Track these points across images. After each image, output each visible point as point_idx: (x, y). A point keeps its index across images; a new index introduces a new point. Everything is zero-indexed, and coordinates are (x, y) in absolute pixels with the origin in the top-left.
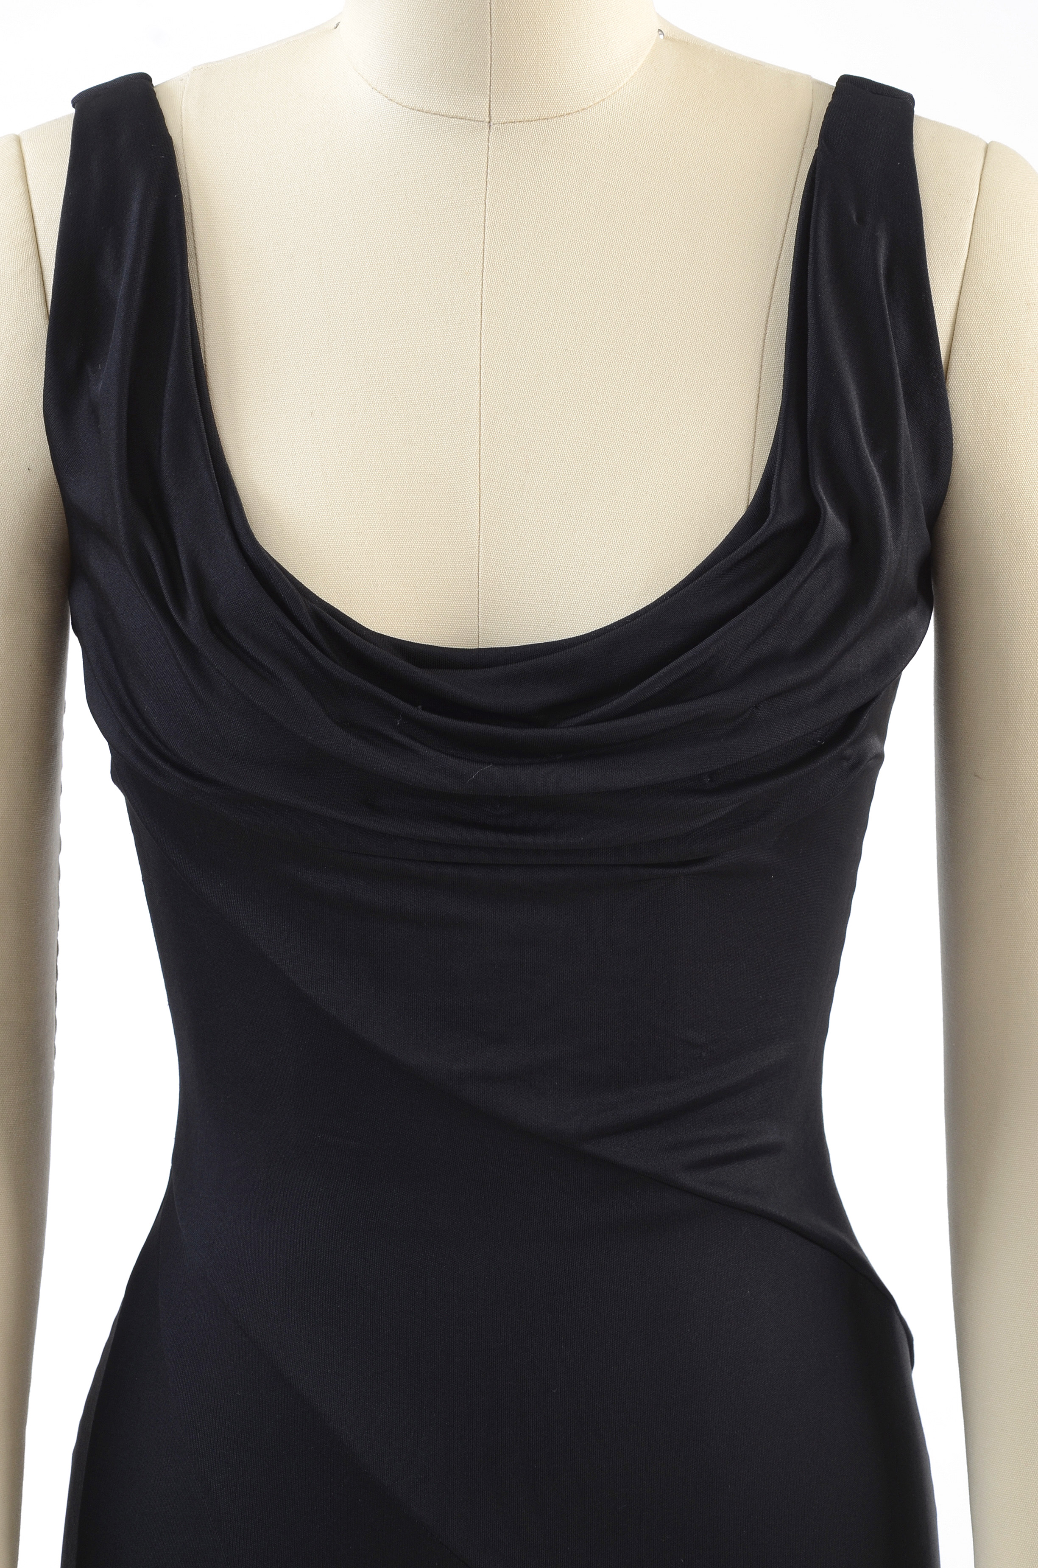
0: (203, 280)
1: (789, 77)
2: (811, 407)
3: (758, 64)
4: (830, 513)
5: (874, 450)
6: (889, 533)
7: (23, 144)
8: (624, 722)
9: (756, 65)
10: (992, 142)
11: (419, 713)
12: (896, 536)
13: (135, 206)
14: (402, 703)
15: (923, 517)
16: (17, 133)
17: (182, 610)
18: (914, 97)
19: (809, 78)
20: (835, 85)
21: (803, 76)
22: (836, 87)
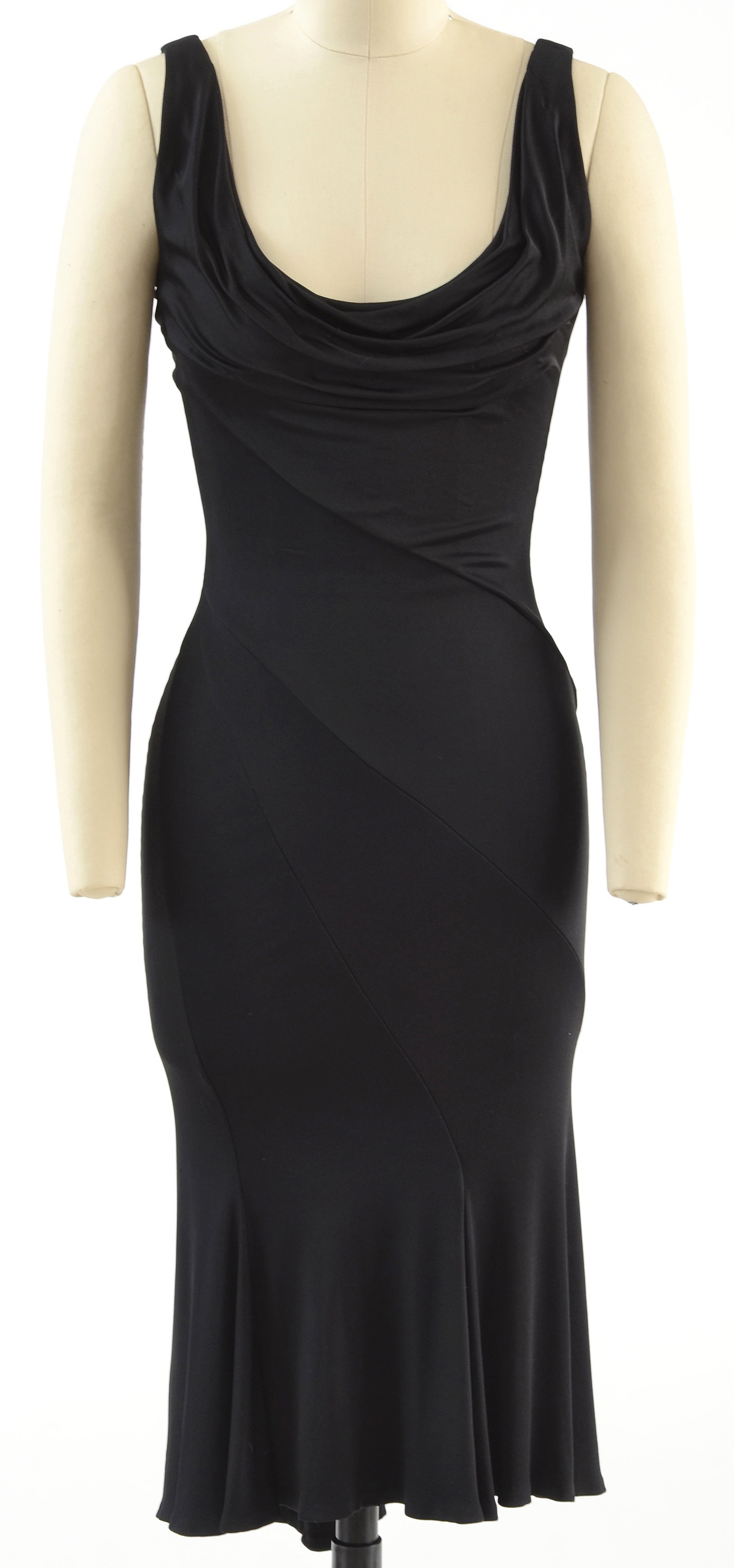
0: (231, 132)
1: (512, 40)
2: (523, 193)
3: (498, 33)
4: (532, 243)
5: (553, 216)
6: (560, 254)
7: (140, 69)
8: (434, 337)
9: (496, 34)
10: (612, 73)
11: (339, 331)
12: (563, 256)
13: (198, 97)
14: (331, 327)
15: (577, 249)
16: (134, 63)
17: (226, 284)
18: (573, 50)
19: (523, 39)
20: (535, 43)
21: (520, 39)
22: (536, 45)
